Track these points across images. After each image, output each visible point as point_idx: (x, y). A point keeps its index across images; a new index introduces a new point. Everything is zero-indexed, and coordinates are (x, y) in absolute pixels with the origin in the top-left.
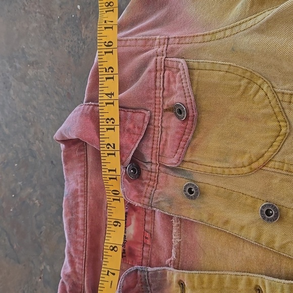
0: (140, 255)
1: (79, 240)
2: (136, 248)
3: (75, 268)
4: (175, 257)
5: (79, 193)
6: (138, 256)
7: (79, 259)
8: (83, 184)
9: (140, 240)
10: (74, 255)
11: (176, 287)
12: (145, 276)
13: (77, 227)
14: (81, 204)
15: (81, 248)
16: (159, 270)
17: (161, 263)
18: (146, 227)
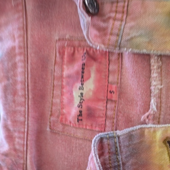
0: (102, 115)
1: (19, 108)
2: (97, 107)
3: (14, 145)
4: (155, 109)
5: (17, 51)
6: (99, 117)
7: (19, 132)
8: (21, 39)
9: (102, 96)
10: (11, 129)
11: (160, 147)
12: (116, 143)
13: (15, 93)
14: (20, 64)
15: (22, 119)
16: (133, 131)
17: (131, 121)
18: (111, 79)
